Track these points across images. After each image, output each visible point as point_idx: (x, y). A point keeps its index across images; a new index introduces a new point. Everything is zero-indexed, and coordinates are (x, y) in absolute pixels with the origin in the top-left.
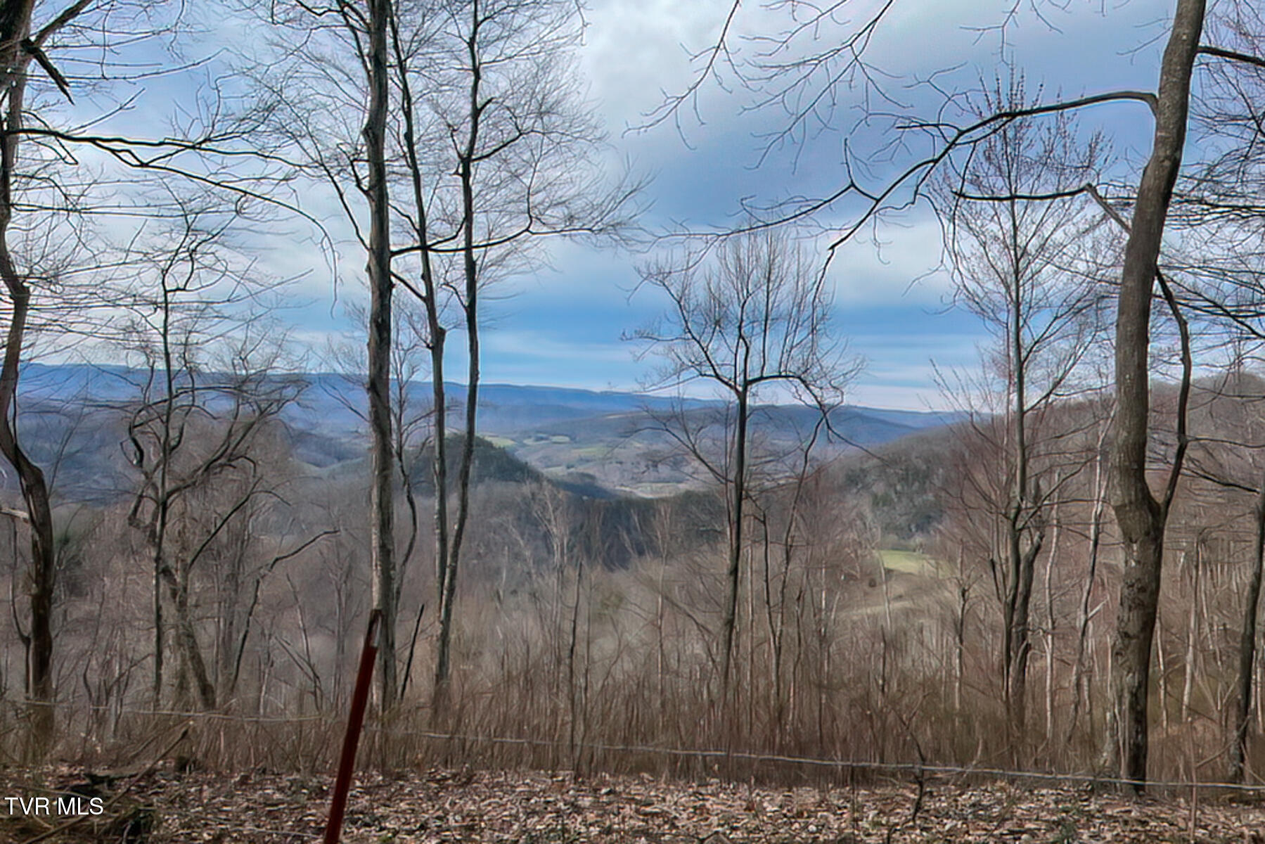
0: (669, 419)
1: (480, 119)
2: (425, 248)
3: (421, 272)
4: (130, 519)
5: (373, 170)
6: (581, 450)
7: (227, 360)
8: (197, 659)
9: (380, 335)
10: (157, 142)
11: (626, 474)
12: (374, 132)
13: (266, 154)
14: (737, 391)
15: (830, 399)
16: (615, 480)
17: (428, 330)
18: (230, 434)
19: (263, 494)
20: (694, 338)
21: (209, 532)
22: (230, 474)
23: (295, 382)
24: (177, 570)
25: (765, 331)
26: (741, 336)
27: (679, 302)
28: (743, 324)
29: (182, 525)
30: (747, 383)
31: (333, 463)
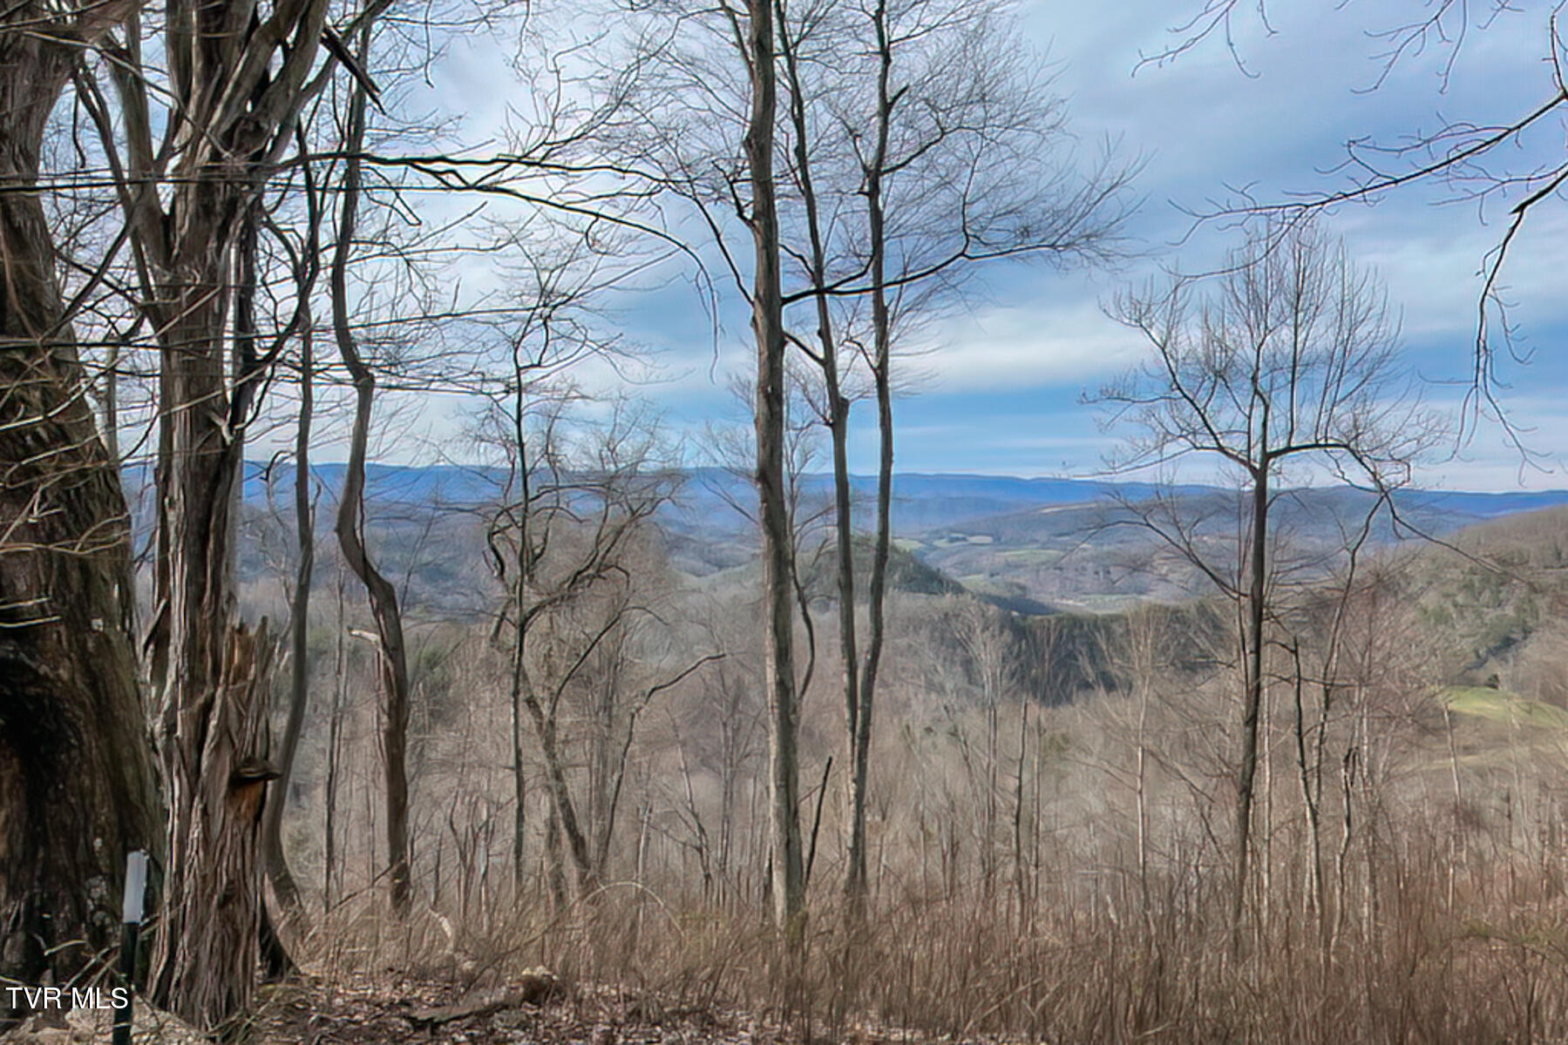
0: (1149, 509)
1: (891, 116)
2: (820, 292)
3: (818, 327)
4: (492, 640)
5: (758, 190)
6: (1007, 554)
7: (594, 452)
8: (565, 805)
9: (770, 408)
10: (489, 159)
11: (1068, 583)
12: (759, 141)
13: (624, 168)
14: (1252, 469)
15: (1392, 475)
16: (1054, 590)
17: (828, 402)
18: (598, 542)
19: (635, 611)
20: (1185, 396)
21: (578, 655)
22: (599, 587)
23: (669, 476)
24: (543, 700)
25: (1293, 382)
26: (1256, 392)
27: (1163, 349)
28: (1260, 373)
29: (548, 647)
30: (1267, 456)
31: (712, 572)
